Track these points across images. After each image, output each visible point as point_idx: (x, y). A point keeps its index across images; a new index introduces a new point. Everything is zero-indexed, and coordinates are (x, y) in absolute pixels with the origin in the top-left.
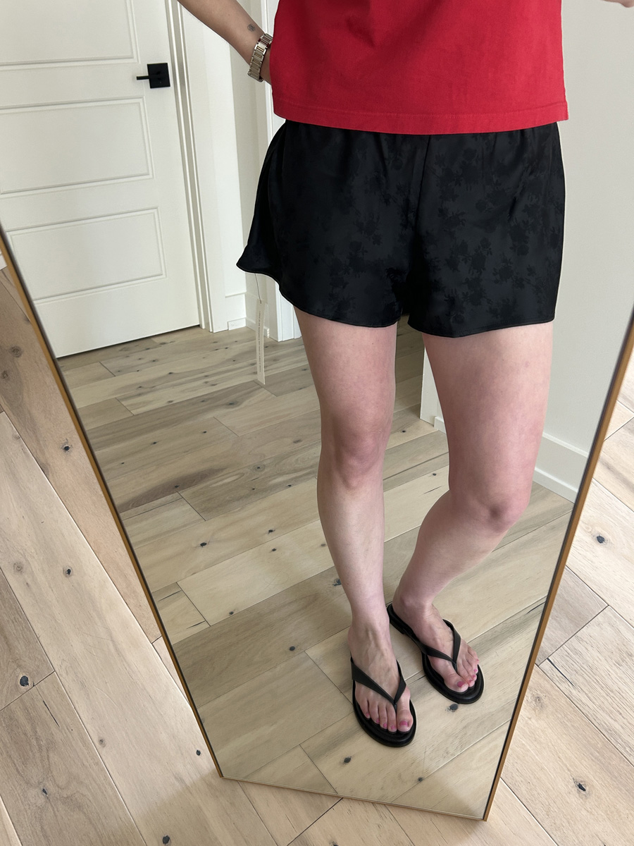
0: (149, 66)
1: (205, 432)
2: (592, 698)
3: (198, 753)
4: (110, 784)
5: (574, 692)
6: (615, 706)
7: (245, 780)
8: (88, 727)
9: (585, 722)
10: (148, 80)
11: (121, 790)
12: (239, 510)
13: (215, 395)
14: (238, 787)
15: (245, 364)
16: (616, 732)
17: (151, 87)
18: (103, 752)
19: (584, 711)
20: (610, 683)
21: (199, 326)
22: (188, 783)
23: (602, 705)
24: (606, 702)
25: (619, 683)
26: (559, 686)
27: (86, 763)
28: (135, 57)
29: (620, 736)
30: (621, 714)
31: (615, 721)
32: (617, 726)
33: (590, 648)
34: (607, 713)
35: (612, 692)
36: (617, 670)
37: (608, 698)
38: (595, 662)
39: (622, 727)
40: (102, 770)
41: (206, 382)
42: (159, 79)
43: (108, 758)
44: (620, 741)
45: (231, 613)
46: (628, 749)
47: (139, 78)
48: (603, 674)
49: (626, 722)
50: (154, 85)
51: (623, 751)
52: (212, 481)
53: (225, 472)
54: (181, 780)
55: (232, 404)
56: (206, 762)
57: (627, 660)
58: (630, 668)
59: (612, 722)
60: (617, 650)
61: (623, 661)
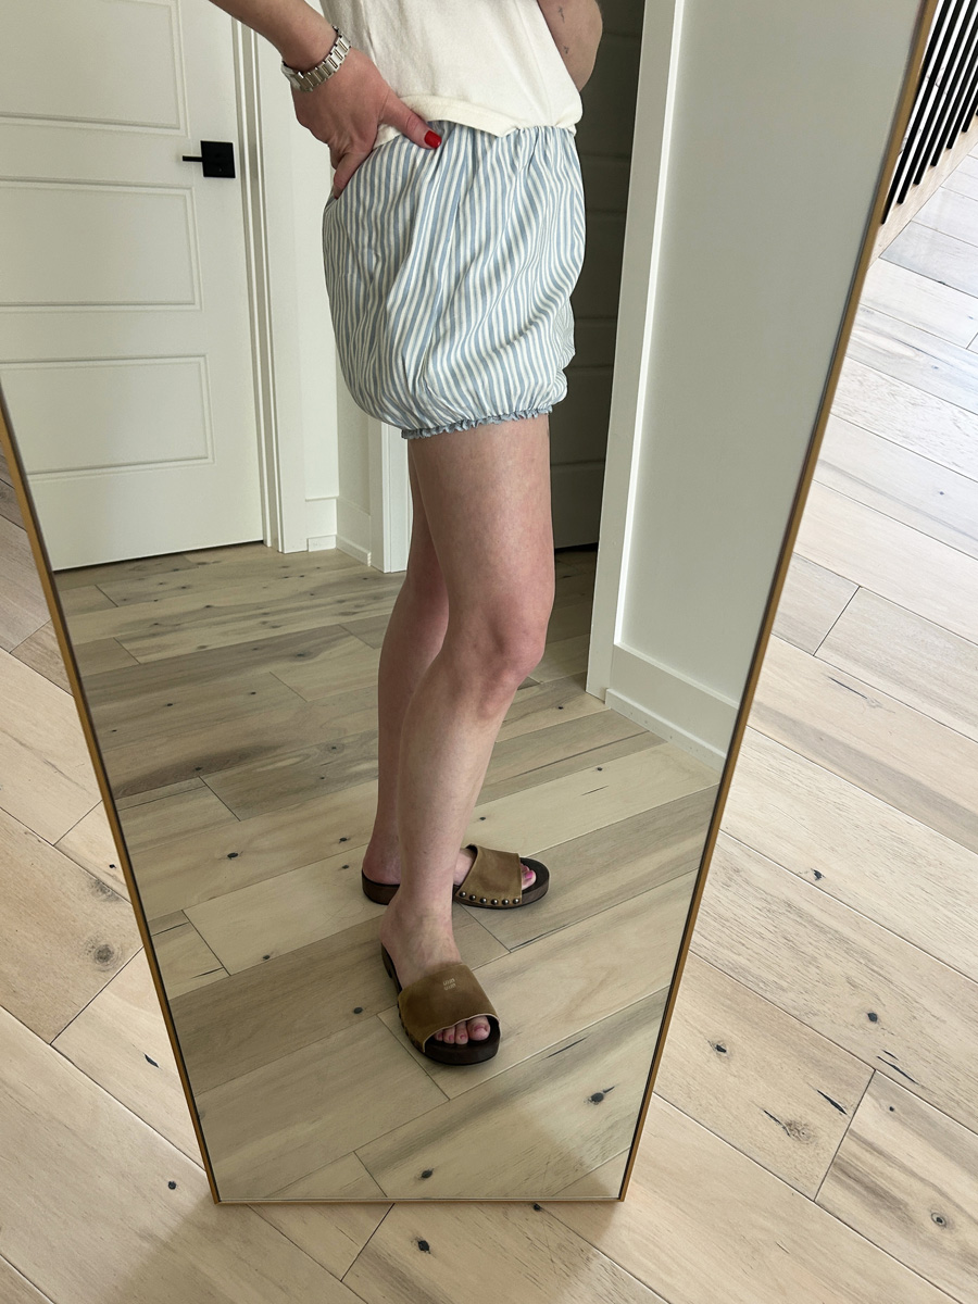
1: (254, 693)
2: (706, 935)
3: (172, 1186)
6: (734, 936)
13: (276, 641)
16: (743, 969)
20: (722, 910)
21: (262, 542)
22: (163, 1237)
23: (719, 941)
24: (722, 935)
25: (733, 906)
29: (749, 973)
30: (743, 945)
31: (739, 955)
32: (742, 961)
34: (728, 949)
35: (728, 920)
36: (728, 894)
37: (724, 930)
39: (750, 961)
41: (264, 623)
44: (750, 977)
45: (267, 957)
48: (712, 902)
51: (757, 989)
52: (257, 764)
57: (735, 877)
58: (741, 886)
59: (735, 957)
60: (721, 869)
61: (730, 879)
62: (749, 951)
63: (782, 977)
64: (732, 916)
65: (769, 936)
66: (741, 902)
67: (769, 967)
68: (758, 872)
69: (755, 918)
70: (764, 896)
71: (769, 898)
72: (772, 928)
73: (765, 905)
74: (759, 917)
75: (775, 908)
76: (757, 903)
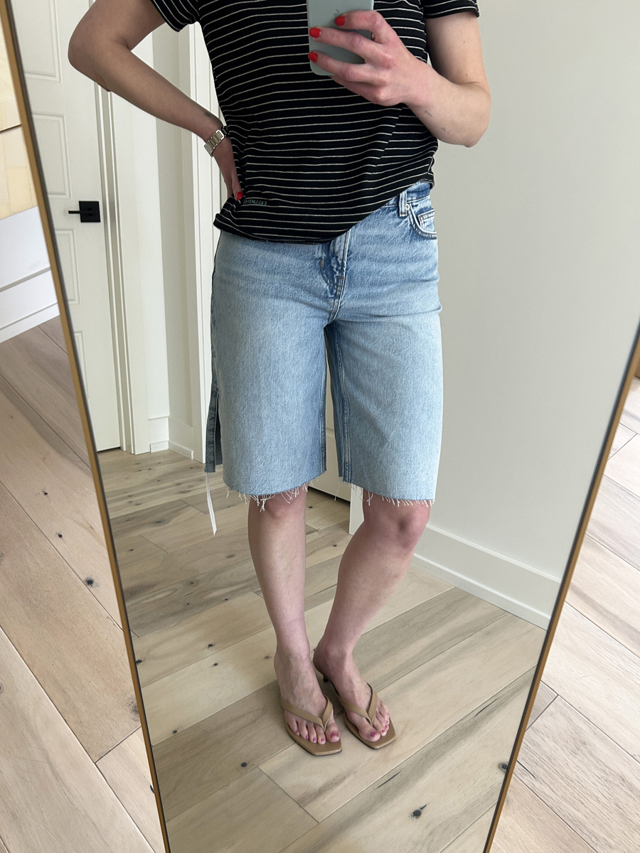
0: (81, 203)
2: (554, 789)
5: (537, 784)
6: (576, 795)
9: (551, 814)
10: (78, 215)
12: (175, 625)
15: (170, 484)
16: (580, 823)
17: (82, 221)
19: (548, 804)
20: (569, 773)
23: (565, 797)
24: (567, 792)
25: (576, 771)
26: (522, 779)
28: (67, 193)
29: (585, 826)
30: (583, 803)
31: (578, 810)
32: (580, 816)
33: (546, 739)
34: (570, 804)
35: (572, 781)
36: (575, 760)
37: (569, 788)
38: (553, 752)
39: (586, 817)
42: (90, 215)
44: (585, 831)
46: (594, 839)
47: (70, 212)
48: (562, 764)
49: (588, 811)
50: (85, 219)
51: (590, 842)
53: (156, 588)
55: (158, 522)
57: (582, 748)
58: (586, 757)
59: (576, 812)
60: (572, 740)
61: (578, 749)
63: (611, 836)
64: (576, 777)
65: (603, 800)
66: (585, 768)
67: (601, 825)
68: (602, 749)
69: (594, 784)
70: (604, 768)
71: (607, 770)
72: (607, 795)
73: (603, 775)
74: (596, 783)
75: (611, 779)
76: (597, 772)
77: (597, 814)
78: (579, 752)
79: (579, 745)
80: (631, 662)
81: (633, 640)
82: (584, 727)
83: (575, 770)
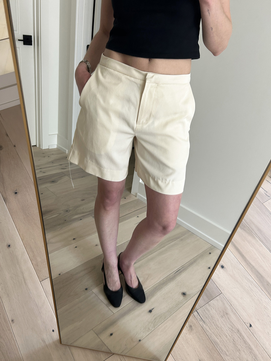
2: (210, 328)
3: (53, 331)
4: (14, 340)
5: (205, 326)
6: (218, 333)
7: (71, 345)
8: (7, 313)
9: (207, 338)
11: (18, 342)
14: (68, 348)
16: (217, 343)
18: (13, 325)
19: (207, 334)
20: (218, 324)
22: (47, 343)
23: (214, 332)
26: (199, 322)
27: (4, 329)
29: (219, 345)
30: (220, 336)
32: (218, 341)
34: (215, 335)
35: (218, 327)
36: (221, 319)
37: (216, 329)
38: (214, 315)
39: (220, 342)
40: (11, 333)
43: (15, 329)
44: (218, 347)
46: (221, 351)
48: (216, 320)
51: (219, 351)
54: (44, 341)
56: (56, 335)
57: (226, 315)
58: (226, 319)
59: (217, 339)
60: (222, 311)
61: (224, 316)
62: (221, 339)
63: (228, 351)
64: (220, 326)
65: (229, 337)
66: (224, 323)
67: (225, 346)
68: (233, 317)
69: (227, 330)
71: (233, 326)
72: (230, 335)
73: (231, 327)
74: (228, 330)
75: (234, 330)
76: (229, 326)
77: (225, 342)
78: (224, 317)
79: (225, 314)
80: (254, 286)
81: (258, 277)
82: (229, 308)
83: (221, 323)
